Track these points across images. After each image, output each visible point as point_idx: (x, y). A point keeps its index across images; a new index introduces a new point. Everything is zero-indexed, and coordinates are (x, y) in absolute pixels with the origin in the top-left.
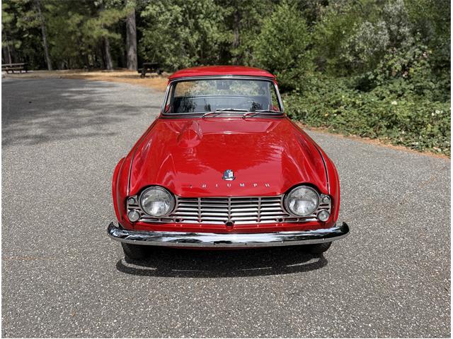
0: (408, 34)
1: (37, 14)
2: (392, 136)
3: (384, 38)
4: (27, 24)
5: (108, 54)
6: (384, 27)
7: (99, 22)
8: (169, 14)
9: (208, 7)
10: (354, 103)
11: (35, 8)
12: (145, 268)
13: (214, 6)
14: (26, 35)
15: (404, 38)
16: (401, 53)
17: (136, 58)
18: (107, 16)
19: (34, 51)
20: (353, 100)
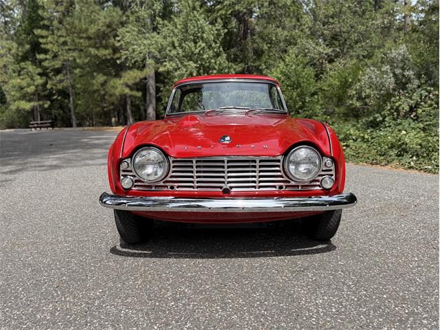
0: (412, 77)
1: (66, 77)
2: (403, 162)
3: (390, 81)
4: (56, 86)
5: (129, 111)
6: (389, 70)
7: (122, 82)
8: (185, 70)
9: (220, 64)
10: (363, 138)
11: (64, 72)
12: (140, 252)
13: (227, 62)
14: (55, 97)
15: (409, 80)
16: (407, 95)
17: (155, 115)
18: (128, 76)
19: (61, 112)
20: (362, 135)
